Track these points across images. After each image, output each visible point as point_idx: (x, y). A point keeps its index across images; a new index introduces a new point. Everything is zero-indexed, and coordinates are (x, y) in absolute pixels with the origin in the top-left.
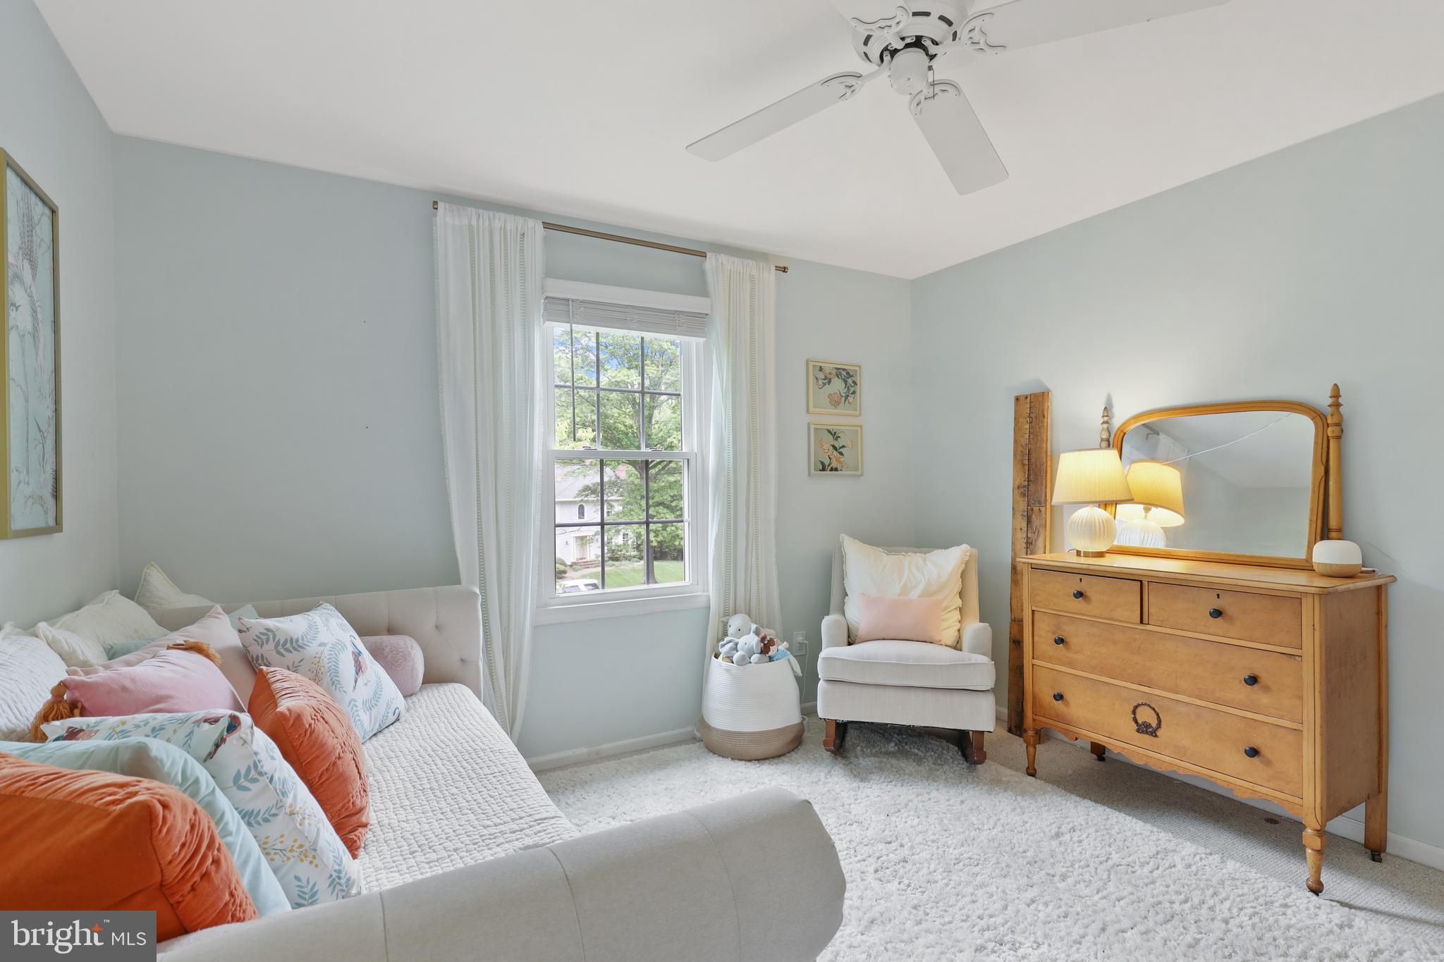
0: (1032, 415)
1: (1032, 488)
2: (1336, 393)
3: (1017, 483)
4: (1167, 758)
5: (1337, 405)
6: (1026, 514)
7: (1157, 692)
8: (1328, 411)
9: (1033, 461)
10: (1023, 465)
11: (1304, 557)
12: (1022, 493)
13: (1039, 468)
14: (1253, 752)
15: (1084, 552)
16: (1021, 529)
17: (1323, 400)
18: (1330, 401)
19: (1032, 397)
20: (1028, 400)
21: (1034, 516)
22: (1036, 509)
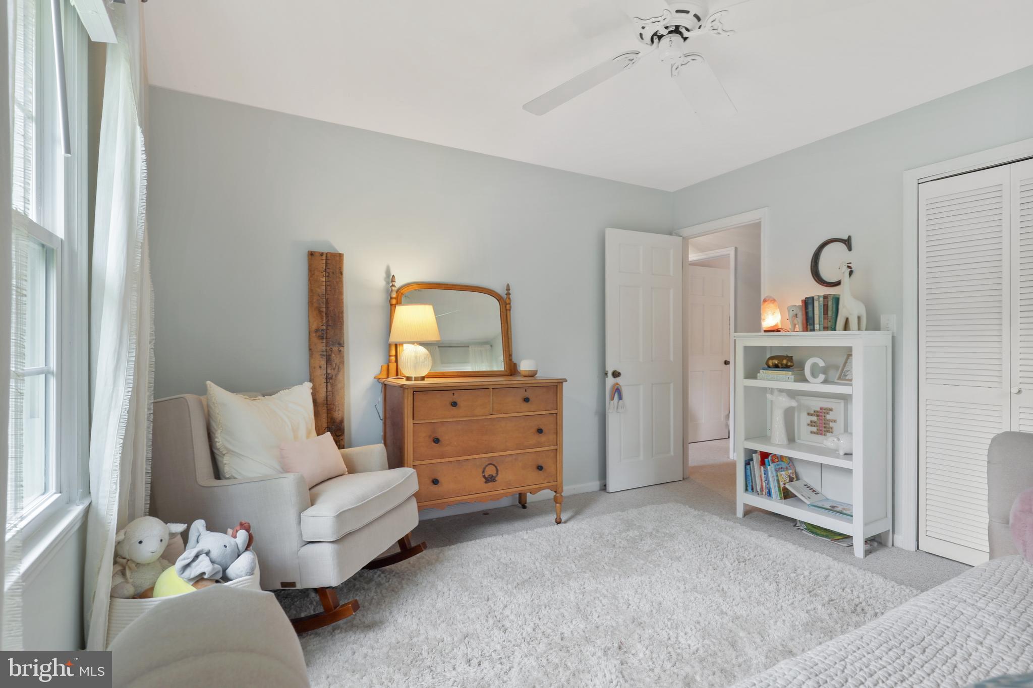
0: (328, 270)
1: (331, 332)
2: (508, 289)
3: (314, 327)
4: (502, 491)
5: (508, 294)
6: (325, 353)
7: (497, 454)
8: (505, 296)
9: (331, 309)
10: (320, 312)
11: (503, 369)
12: (319, 336)
13: (337, 315)
14: (540, 468)
15: (415, 377)
16: (320, 367)
17: (501, 291)
18: (506, 292)
19: (329, 255)
20: (324, 257)
21: (334, 355)
22: (335, 349)
